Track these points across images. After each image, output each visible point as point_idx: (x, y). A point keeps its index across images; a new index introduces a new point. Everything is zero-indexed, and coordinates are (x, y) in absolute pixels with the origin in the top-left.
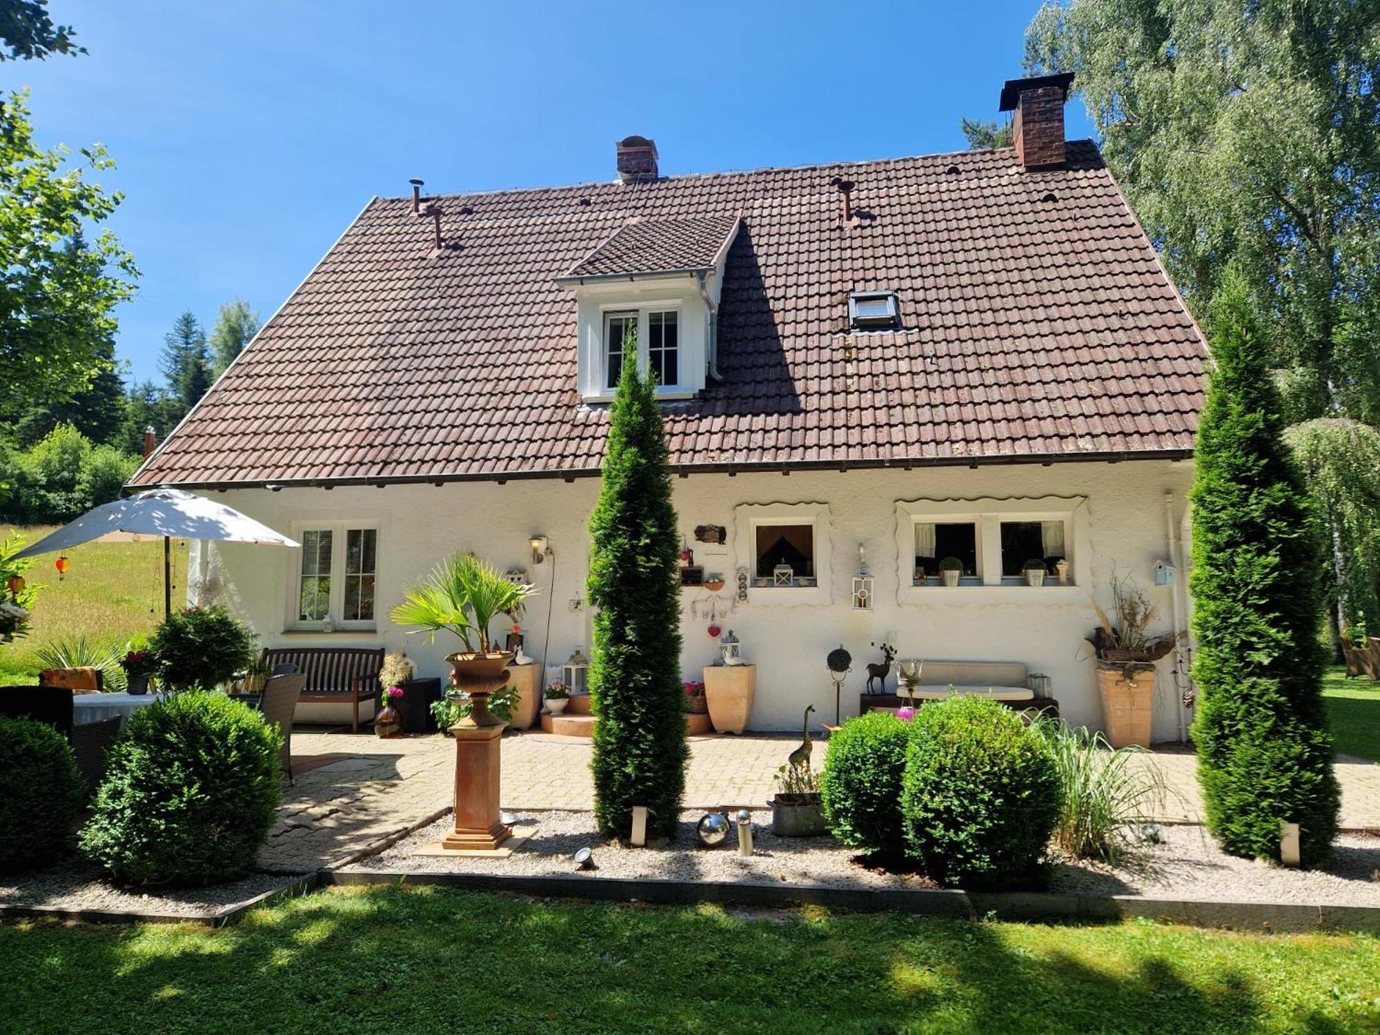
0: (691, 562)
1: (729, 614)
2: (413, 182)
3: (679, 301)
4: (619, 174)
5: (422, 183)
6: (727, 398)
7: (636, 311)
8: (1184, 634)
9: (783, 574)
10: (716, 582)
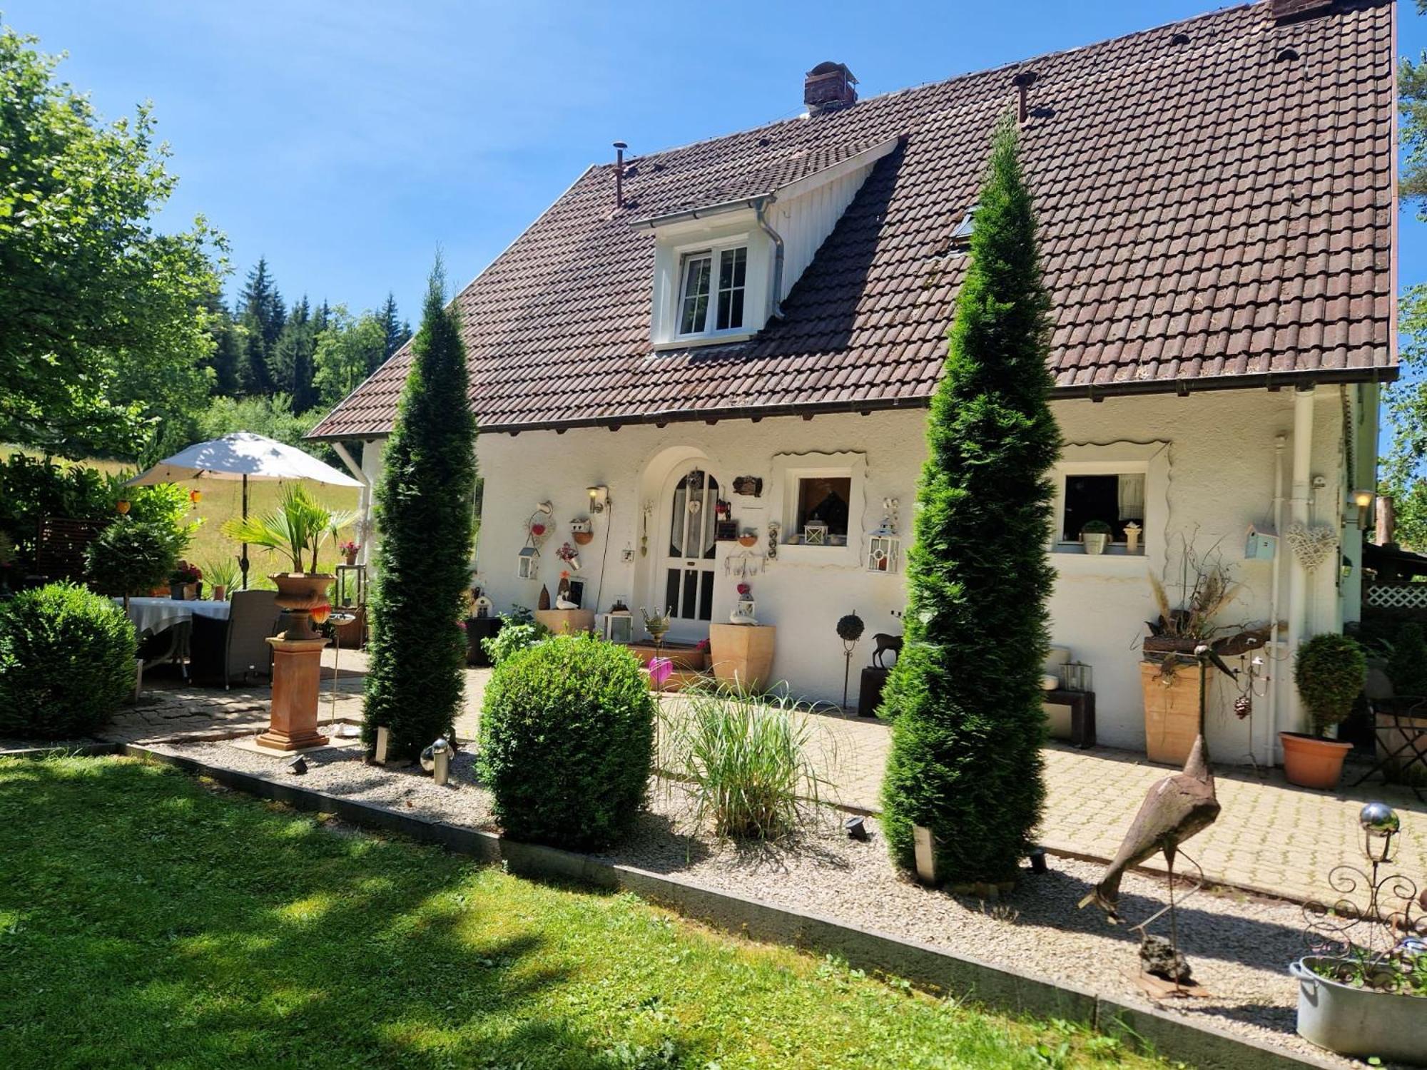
0: (728, 516)
1: (759, 571)
2: (616, 145)
3: (745, 236)
4: (807, 107)
5: (624, 146)
6: (782, 338)
7: (709, 251)
8: (1283, 626)
9: (814, 531)
10: (752, 537)
